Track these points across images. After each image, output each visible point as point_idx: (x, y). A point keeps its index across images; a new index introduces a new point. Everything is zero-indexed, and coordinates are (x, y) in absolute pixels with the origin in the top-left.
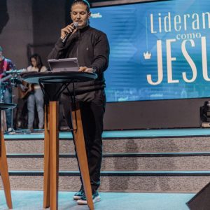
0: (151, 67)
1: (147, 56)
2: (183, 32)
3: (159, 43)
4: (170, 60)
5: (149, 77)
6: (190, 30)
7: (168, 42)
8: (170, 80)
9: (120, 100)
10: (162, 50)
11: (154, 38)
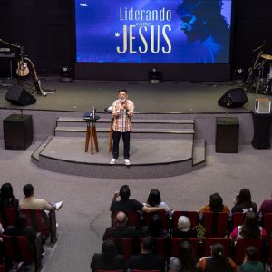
0: (119, 42)
1: (117, 35)
2: (140, 21)
3: (125, 27)
4: (131, 38)
5: (118, 48)
6: (144, 21)
7: (131, 26)
8: (131, 51)
9: (100, 61)
10: (127, 32)
11: (122, 23)
